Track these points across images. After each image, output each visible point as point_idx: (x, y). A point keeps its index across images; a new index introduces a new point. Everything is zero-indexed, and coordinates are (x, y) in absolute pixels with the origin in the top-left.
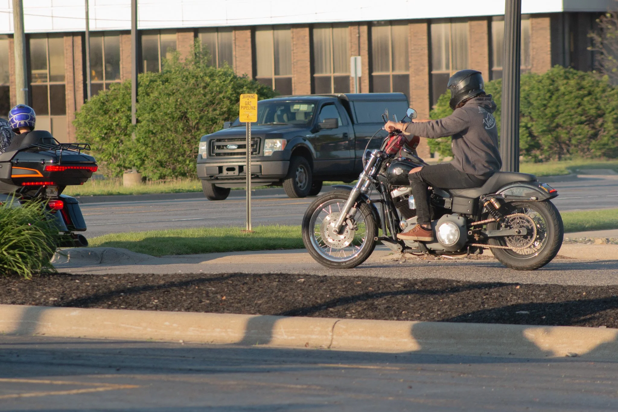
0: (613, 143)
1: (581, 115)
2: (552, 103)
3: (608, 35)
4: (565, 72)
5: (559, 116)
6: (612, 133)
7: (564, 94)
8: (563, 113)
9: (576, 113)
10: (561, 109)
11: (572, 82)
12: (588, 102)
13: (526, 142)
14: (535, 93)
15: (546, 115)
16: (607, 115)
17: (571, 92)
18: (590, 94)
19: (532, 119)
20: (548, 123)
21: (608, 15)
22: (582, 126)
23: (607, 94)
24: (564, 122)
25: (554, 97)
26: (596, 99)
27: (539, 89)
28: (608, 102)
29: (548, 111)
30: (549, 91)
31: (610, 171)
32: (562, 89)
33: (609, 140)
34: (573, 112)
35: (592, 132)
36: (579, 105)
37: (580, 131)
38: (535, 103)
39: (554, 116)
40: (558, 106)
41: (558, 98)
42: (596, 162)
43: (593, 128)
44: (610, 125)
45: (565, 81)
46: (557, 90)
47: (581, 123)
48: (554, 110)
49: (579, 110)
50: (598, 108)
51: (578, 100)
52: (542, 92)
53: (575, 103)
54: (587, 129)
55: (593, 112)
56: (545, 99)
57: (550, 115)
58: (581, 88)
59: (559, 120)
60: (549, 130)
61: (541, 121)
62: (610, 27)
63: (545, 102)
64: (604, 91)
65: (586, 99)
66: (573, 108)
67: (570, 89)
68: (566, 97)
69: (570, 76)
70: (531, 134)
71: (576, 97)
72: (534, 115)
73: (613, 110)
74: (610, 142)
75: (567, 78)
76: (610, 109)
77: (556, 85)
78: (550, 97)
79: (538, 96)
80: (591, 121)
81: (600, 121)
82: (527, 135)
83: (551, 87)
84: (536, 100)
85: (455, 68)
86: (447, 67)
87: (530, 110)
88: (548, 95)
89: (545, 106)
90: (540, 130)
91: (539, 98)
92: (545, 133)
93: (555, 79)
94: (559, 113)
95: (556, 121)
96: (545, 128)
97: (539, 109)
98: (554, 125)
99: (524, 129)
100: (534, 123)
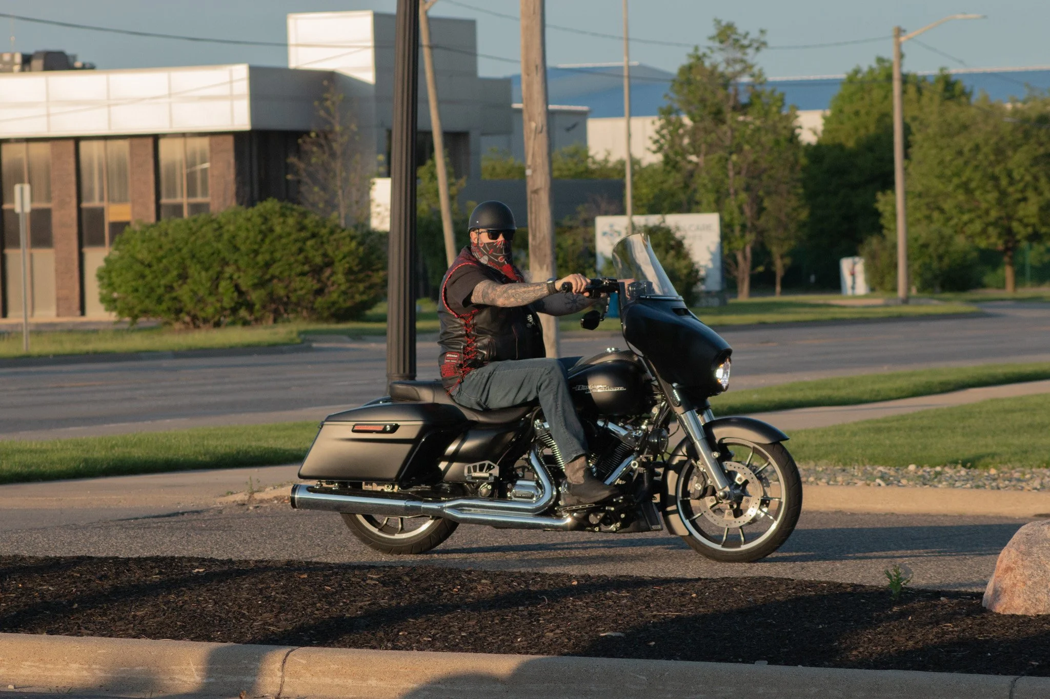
0: (345, 301)
1: (304, 264)
2: (265, 247)
3: (314, 160)
4: (281, 208)
5: (275, 266)
6: (343, 288)
7: (280, 237)
8: (279, 260)
9: (296, 261)
10: (278, 255)
11: (291, 221)
12: (312, 247)
13: (232, 299)
14: (243, 234)
15: (257, 263)
16: (337, 264)
17: (289, 234)
18: (314, 236)
19: (239, 269)
20: (260, 274)
21: (313, 135)
22: (305, 278)
23: (336, 236)
24: (281, 273)
25: (267, 241)
26: (322, 243)
27: (248, 230)
28: (338, 248)
29: (260, 258)
30: (261, 232)
31: (345, 338)
32: (278, 229)
33: (339, 296)
34: (292, 259)
35: (317, 286)
36: (301, 250)
37: (302, 285)
38: (243, 248)
39: (268, 265)
40: (272, 253)
41: (272, 242)
42: (324, 326)
43: (319, 281)
44: (340, 277)
45: (281, 220)
46: (271, 230)
47: (303, 274)
48: (268, 257)
49: (301, 257)
50: (325, 255)
51: (299, 245)
52: (252, 234)
53: (294, 248)
54: (311, 283)
55: (318, 260)
56: (256, 243)
57: (262, 263)
58: (303, 228)
59: (275, 270)
60: (261, 284)
61: (251, 272)
62: (315, 149)
63: (256, 247)
64: (332, 232)
65: (310, 243)
66: (292, 255)
67: (288, 229)
68: (284, 241)
69: (288, 212)
70: (237, 288)
71: (296, 241)
72: (242, 263)
73: (344, 257)
74: (341, 300)
75: (283, 215)
76: (341, 256)
77: (270, 223)
78: (263, 240)
79: (247, 238)
80: (317, 271)
81: (327, 272)
82: (233, 289)
83: (263, 227)
84: (245, 243)
85: (112, 200)
86: (102, 199)
87: (236, 256)
88: (260, 237)
89: (256, 253)
90: (250, 283)
91: (248, 242)
92: (255, 286)
93: (269, 216)
94: (274, 261)
95: (271, 271)
96: (256, 281)
97: (248, 255)
98: (267, 277)
99: (228, 281)
100: (242, 274)
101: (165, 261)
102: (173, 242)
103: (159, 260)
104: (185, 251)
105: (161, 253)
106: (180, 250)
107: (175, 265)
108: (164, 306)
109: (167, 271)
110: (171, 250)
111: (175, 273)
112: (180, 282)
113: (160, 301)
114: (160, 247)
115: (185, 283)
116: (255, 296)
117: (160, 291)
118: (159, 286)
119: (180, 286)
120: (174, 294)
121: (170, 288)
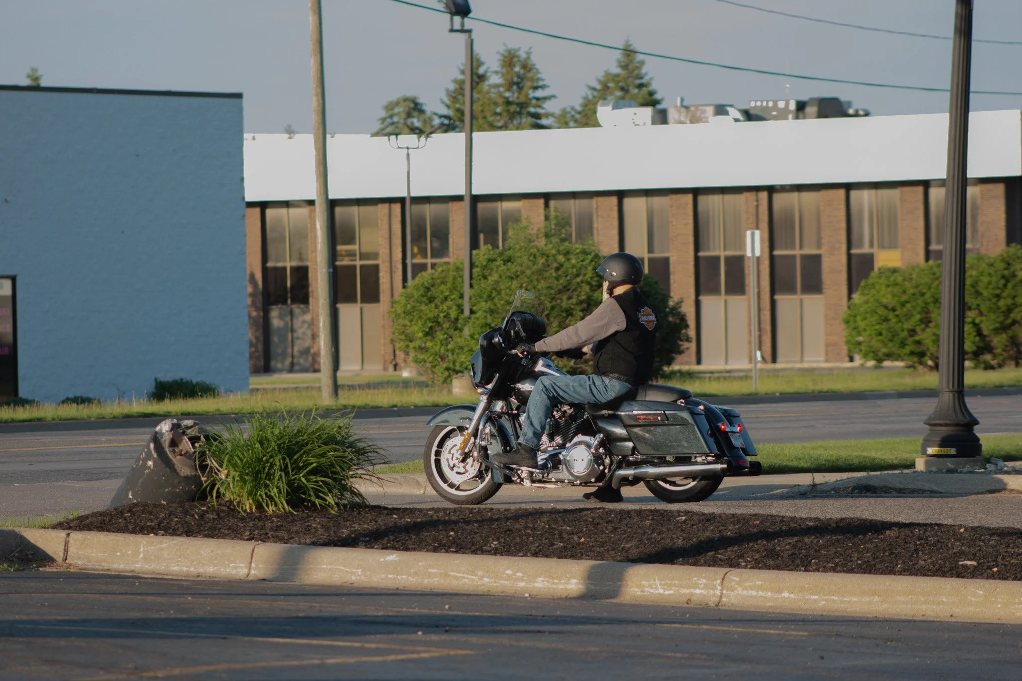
2: (1006, 292)
5: (1016, 310)
8: (1021, 306)
13: (974, 343)
14: (985, 279)
15: (999, 308)
19: (981, 314)
20: (1001, 319)
25: (1009, 286)
27: (990, 275)
29: (1001, 303)
30: (1003, 277)
38: (985, 293)
39: (1009, 310)
40: (1014, 297)
41: (1014, 286)
46: (1014, 276)
48: (1009, 302)
52: (994, 279)
56: (998, 288)
57: (1004, 308)
59: (1016, 315)
60: (1003, 328)
61: (992, 316)
63: (998, 292)
70: (979, 333)
72: (983, 308)
77: (1012, 270)
78: (1005, 286)
79: (989, 283)
82: (974, 334)
83: (1006, 273)
84: (987, 288)
85: (882, 247)
86: (871, 245)
87: (978, 301)
88: (1003, 282)
89: (998, 297)
90: (991, 327)
91: (991, 286)
92: (997, 331)
93: (1011, 262)
94: (1015, 306)
95: (1012, 316)
96: (997, 325)
97: (990, 300)
98: (1009, 321)
99: (971, 325)
100: (983, 318)
101: (908, 306)
102: (917, 287)
103: (903, 305)
104: (928, 296)
105: (904, 298)
106: (923, 295)
107: (919, 309)
108: (908, 349)
109: (909, 316)
110: (914, 294)
111: (918, 317)
112: (923, 326)
113: (903, 344)
114: (904, 292)
115: (927, 326)
116: (998, 341)
117: (904, 334)
118: (903, 330)
119: (923, 330)
120: (917, 338)
121: (912, 332)
